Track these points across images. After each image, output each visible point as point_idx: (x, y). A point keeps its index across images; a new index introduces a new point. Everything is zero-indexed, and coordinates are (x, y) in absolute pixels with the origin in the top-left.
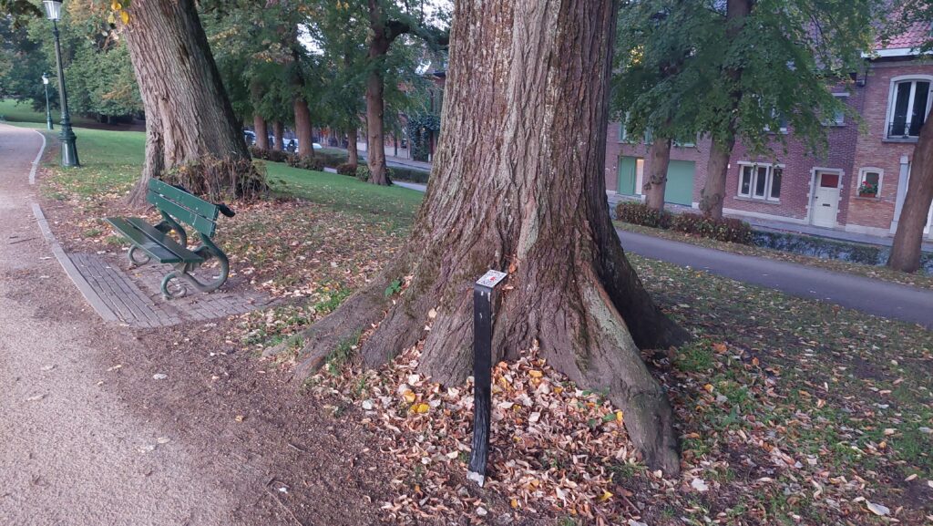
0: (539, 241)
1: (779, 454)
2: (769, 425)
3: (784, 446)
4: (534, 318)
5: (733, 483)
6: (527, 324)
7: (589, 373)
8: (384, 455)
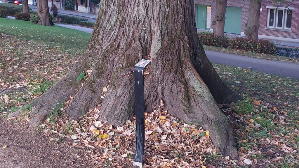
0: (162, 47)
1: (286, 147)
2: (281, 136)
3: (288, 144)
4: (160, 89)
5: (263, 160)
6: (157, 92)
7: (191, 115)
8: (88, 158)
